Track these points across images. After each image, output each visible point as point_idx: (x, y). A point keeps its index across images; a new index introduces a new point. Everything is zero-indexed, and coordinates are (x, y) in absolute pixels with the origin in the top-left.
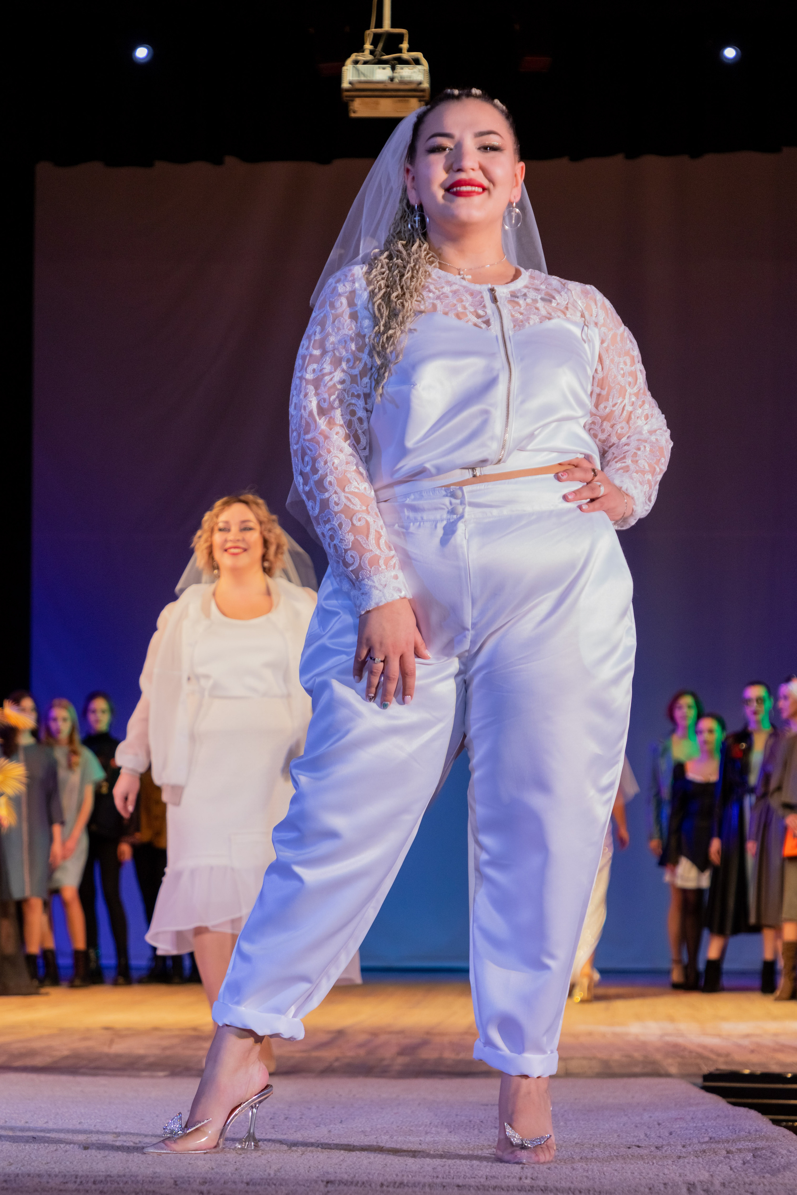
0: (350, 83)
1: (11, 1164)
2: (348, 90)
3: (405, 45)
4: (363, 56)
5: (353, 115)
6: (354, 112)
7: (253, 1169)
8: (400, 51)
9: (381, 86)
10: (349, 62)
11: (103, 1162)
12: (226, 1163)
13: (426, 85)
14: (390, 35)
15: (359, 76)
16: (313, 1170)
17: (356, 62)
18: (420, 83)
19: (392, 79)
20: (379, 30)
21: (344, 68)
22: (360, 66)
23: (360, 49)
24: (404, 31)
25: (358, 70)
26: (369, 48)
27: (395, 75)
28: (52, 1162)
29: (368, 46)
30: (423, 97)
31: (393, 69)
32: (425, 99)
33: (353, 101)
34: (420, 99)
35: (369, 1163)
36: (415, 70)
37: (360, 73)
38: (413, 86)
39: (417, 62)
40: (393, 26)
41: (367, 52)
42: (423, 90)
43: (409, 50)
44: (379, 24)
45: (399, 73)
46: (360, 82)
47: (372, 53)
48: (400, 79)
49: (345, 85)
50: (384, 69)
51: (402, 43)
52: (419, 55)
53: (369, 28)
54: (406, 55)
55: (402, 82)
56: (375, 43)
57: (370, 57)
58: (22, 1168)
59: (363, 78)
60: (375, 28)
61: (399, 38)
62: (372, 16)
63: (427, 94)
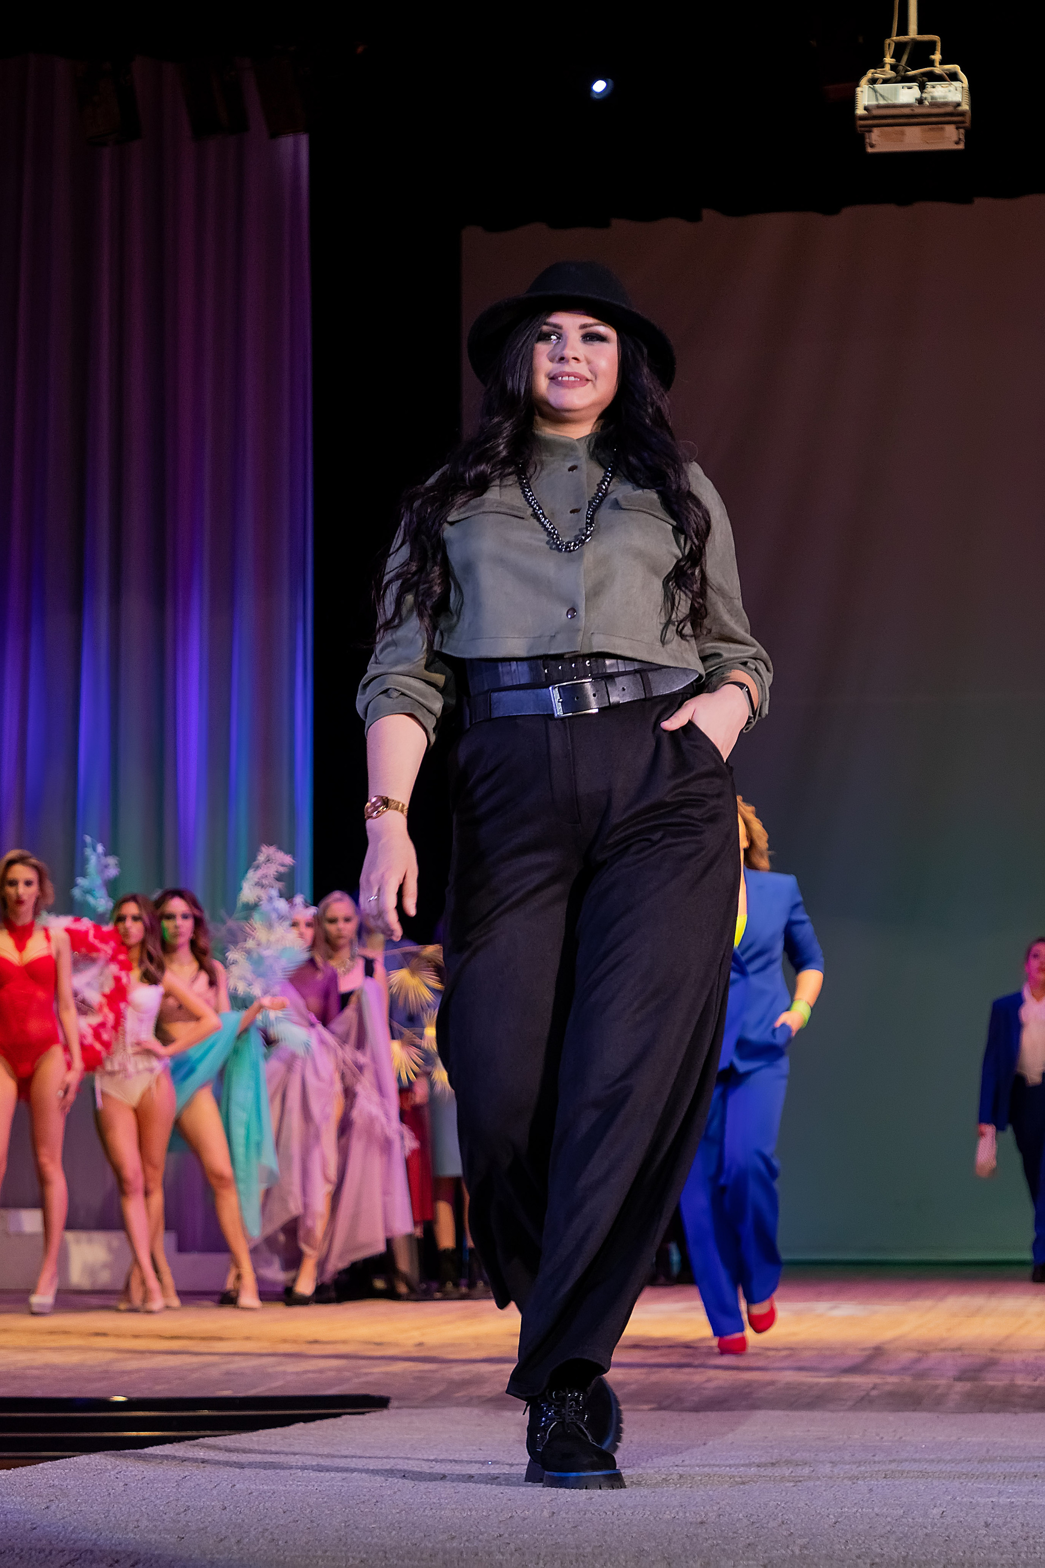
0: (866, 108)
1: (453, 1538)
2: (862, 118)
3: (937, 57)
4: (883, 73)
5: (870, 150)
6: (872, 146)
7: (772, 1544)
8: (932, 63)
9: (907, 111)
10: (864, 81)
11: (573, 1534)
12: (735, 1535)
13: (965, 107)
14: (916, 43)
15: (877, 100)
16: (851, 1546)
17: (873, 81)
18: (958, 104)
19: (920, 101)
20: (902, 38)
21: (859, 89)
22: (877, 86)
23: (880, 64)
24: (936, 38)
25: (875, 91)
26: (889, 62)
27: (924, 95)
28: (506, 1535)
29: (888, 60)
30: (963, 122)
31: (922, 88)
32: (964, 125)
33: (870, 131)
34: (958, 125)
35: (926, 1535)
36: (952, 88)
37: (878, 95)
38: (949, 109)
39: (954, 77)
40: (920, 31)
41: (888, 67)
42: (962, 114)
43: (942, 63)
44: (903, 29)
45: (930, 92)
46: (879, 107)
47: (893, 68)
48: (930, 100)
49: (860, 111)
50: (910, 88)
51: (933, 54)
52: (956, 68)
53: (889, 36)
54: (938, 69)
55: (934, 104)
56: (897, 55)
57: (891, 74)
58: (467, 1543)
59: (882, 102)
60: (897, 35)
61: (930, 47)
62: (894, 21)
63: (968, 119)
